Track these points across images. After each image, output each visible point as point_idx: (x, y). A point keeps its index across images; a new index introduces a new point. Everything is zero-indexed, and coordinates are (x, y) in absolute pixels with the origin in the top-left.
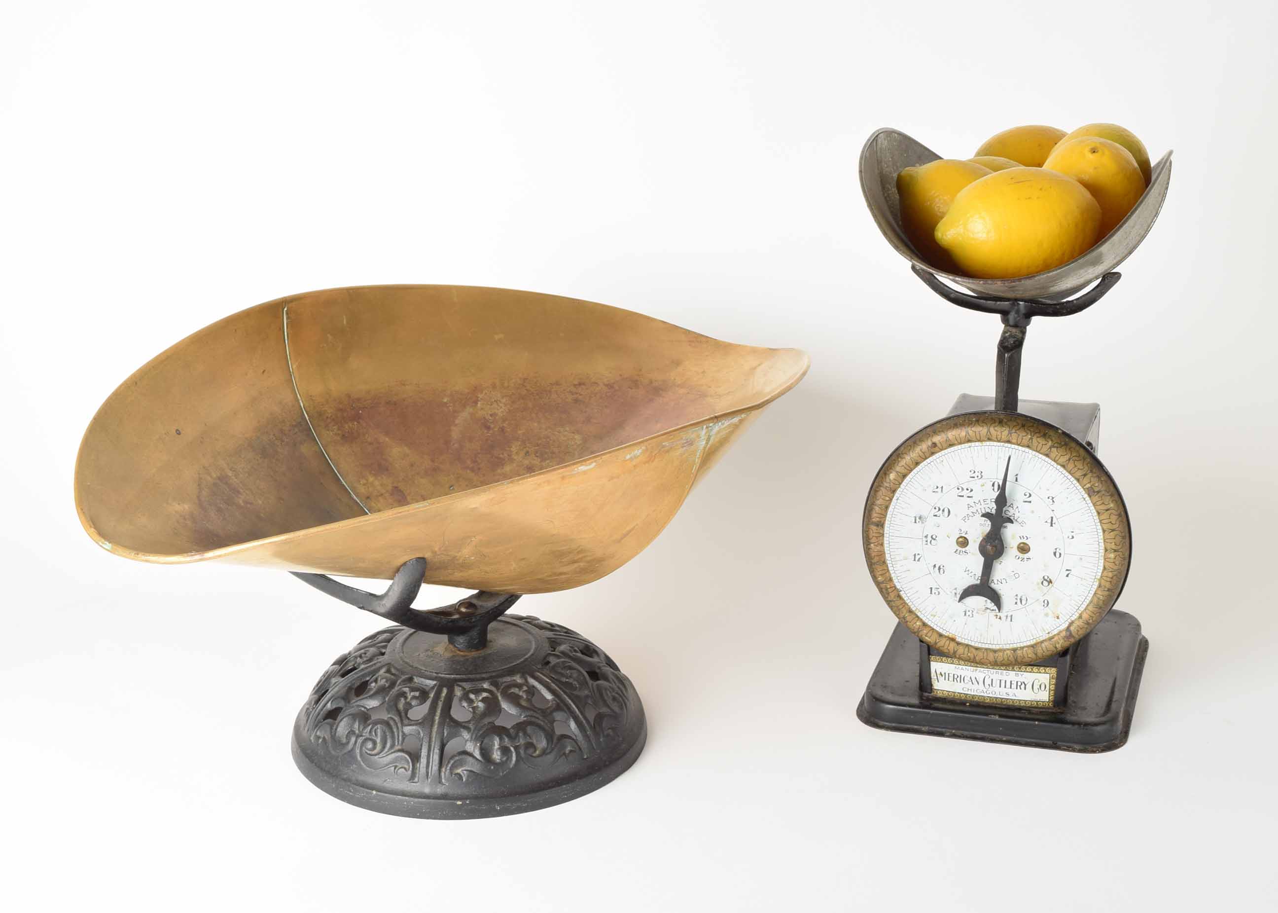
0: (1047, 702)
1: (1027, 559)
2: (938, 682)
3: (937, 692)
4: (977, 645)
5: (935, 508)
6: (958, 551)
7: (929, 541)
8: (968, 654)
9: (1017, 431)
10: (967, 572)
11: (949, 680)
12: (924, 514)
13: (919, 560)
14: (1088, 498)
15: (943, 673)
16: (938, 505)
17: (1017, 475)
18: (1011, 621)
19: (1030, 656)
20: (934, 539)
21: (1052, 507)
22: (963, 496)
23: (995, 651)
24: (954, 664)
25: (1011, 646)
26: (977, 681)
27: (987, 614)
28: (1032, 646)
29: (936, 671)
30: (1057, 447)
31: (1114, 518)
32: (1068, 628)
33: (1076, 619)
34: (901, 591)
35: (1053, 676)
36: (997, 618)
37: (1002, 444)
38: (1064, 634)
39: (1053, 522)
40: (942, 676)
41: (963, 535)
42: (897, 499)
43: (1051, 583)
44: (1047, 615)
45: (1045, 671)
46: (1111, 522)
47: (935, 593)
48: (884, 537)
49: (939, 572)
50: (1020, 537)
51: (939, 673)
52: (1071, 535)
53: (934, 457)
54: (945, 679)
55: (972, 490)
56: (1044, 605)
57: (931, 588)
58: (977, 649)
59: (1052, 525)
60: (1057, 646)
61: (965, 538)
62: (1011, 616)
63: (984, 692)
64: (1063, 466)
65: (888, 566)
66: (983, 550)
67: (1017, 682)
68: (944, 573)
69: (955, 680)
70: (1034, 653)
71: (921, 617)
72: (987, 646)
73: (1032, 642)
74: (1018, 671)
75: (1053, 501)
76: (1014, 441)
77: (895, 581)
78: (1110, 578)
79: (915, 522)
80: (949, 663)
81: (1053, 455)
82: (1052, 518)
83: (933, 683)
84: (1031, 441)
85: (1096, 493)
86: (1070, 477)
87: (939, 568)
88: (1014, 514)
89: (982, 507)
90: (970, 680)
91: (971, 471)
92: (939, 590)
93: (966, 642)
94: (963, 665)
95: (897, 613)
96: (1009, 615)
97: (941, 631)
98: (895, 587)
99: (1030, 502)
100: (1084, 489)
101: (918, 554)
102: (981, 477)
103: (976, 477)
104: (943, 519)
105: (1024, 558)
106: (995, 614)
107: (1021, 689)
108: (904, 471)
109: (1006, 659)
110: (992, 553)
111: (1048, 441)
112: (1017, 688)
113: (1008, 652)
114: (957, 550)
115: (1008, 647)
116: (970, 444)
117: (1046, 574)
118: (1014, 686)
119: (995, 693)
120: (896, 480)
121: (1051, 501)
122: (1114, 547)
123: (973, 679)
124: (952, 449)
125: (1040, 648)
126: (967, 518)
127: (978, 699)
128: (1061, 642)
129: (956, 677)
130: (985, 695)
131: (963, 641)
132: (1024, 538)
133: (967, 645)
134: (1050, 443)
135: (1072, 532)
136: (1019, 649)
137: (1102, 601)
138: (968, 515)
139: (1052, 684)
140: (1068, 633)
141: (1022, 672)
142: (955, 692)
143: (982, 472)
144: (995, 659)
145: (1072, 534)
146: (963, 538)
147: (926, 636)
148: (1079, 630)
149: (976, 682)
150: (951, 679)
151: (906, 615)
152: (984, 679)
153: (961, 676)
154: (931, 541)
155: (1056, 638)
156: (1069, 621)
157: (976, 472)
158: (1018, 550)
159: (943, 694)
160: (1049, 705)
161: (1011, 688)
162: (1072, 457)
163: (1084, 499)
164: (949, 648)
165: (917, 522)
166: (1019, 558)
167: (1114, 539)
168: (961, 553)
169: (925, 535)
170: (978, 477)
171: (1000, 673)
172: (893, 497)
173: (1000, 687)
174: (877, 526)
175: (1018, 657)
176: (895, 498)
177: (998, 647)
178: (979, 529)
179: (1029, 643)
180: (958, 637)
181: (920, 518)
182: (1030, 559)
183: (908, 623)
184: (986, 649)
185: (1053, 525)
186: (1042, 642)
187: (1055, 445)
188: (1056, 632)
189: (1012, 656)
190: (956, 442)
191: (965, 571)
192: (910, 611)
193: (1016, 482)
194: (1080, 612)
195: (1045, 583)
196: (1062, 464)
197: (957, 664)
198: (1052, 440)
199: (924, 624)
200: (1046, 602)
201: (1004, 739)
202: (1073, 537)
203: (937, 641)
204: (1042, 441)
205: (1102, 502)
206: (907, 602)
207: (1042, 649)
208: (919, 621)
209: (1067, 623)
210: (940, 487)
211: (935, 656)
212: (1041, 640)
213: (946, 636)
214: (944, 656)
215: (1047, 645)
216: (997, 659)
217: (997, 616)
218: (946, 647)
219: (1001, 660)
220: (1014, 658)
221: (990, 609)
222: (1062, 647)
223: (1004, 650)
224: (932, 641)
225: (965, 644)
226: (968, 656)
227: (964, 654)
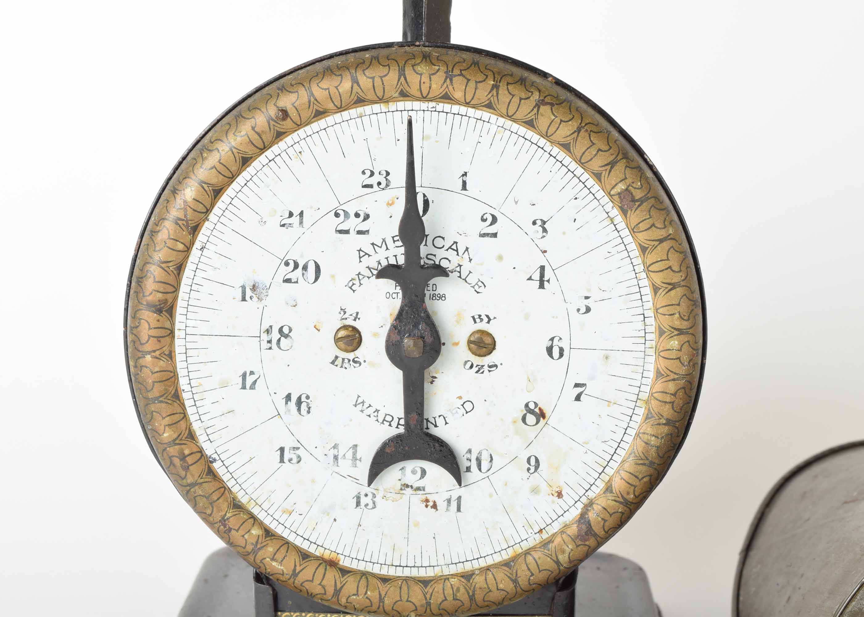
1: (490, 367)
4: (384, 571)
5: (287, 264)
6: (339, 361)
7: (274, 341)
8: (366, 593)
10: (360, 407)
12: (263, 278)
13: (253, 386)
14: (619, 220)
16: (291, 257)
17: (465, 174)
18: (459, 510)
19: (501, 586)
20: (286, 336)
21: (543, 243)
22: (347, 232)
23: (425, 582)
25: (460, 568)
27: (405, 498)
28: (507, 564)
30: (552, 105)
31: (674, 261)
32: (583, 515)
33: (599, 495)
34: (215, 460)
36: (427, 506)
37: (432, 104)
38: (574, 530)
39: (546, 278)
41: (350, 322)
42: (202, 249)
44: (535, 490)
46: (670, 267)
47: (290, 460)
48: (173, 337)
49: (299, 410)
50: (473, 317)
52: (583, 305)
53: (282, 145)
55: (367, 217)
56: (529, 469)
57: (282, 450)
58: (385, 580)
59: (542, 286)
60: (561, 557)
61: (355, 329)
62: (459, 498)
64: (566, 147)
65: (183, 404)
66: (395, 351)
68: (309, 412)
70: (511, 580)
71: (261, 516)
72: (407, 572)
73: (505, 556)
75: (545, 230)
76: (458, 95)
77: (202, 439)
78: (672, 394)
79: (244, 299)
81: (543, 123)
82: (542, 268)
84: (494, 92)
85: (637, 204)
86: (580, 171)
87: (299, 402)
88: (460, 266)
89: (390, 254)
91: (363, 173)
92: (298, 452)
93: (362, 567)
95: (209, 512)
96: (454, 497)
97: (305, 546)
98: (201, 451)
99: (495, 235)
100: (611, 196)
101: (252, 373)
102: (387, 185)
103: (375, 186)
104: (304, 288)
105: (483, 366)
106: (424, 497)
108: (216, 179)
109: (450, 598)
110: (416, 354)
111: (532, 92)
113: (454, 581)
114: (337, 357)
115: (453, 570)
116: (360, 110)
117: (531, 398)
120: (198, 201)
121: (541, 229)
122: (678, 323)
124: (322, 123)
125: (524, 567)
126: (357, 282)
128: (568, 550)
131: (354, 565)
132: (482, 320)
133: (364, 574)
135: (587, 298)
136: (477, 571)
137: (654, 449)
138: (359, 274)
140: (584, 527)
143: (388, 174)
144: (426, 598)
145: (587, 302)
146: (350, 329)
147: (273, 559)
148: (607, 516)
151: (228, 515)
154: (279, 340)
155: (558, 540)
156: (584, 500)
157: (376, 173)
158: (470, 349)
162: (583, 125)
163: (612, 220)
164: (324, 583)
165: (247, 298)
166: (471, 367)
168: (346, 365)
169: (265, 326)
170: (379, 184)
172: (192, 243)
174: (159, 311)
175: (478, 592)
176: (198, 245)
177: (430, 573)
179: (498, 559)
180: (342, 558)
181: (254, 288)
182: (496, 366)
183: (233, 532)
184: (406, 579)
185: (545, 284)
186: (527, 553)
187: (547, 100)
188: (556, 527)
189: (462, 590)
190: (331, 106)
191: (356, 405)
192: (237, 506)
193: (464, 192)
194: (607, 478)
195: (531, 419)
196: (562, 140)
198: (539, 91)
199: (268, 533)
200: (533, 462)
202: (588, 310)
203: (298, 569)
204: (518, 92)
205: (651, 223)
206: (230, 484)
207: (529, 569)
208: (255, 527)
209: (580, 506)
210: (296, 213)
211: (290, 612)
212: (524, 549)
213: (317, 558)
214: (309, 612)
215: (539, 558)
216: (430, 599)
217: (427, 501)
218: (318, 582)
219: (440, 600)
220: (468, 593)
221: (412, 487)
222: (570, 561)
223: (446, 578)
224: (285, 571)
225: (359, 571)
226: (367, 598)
227: (357, 594)
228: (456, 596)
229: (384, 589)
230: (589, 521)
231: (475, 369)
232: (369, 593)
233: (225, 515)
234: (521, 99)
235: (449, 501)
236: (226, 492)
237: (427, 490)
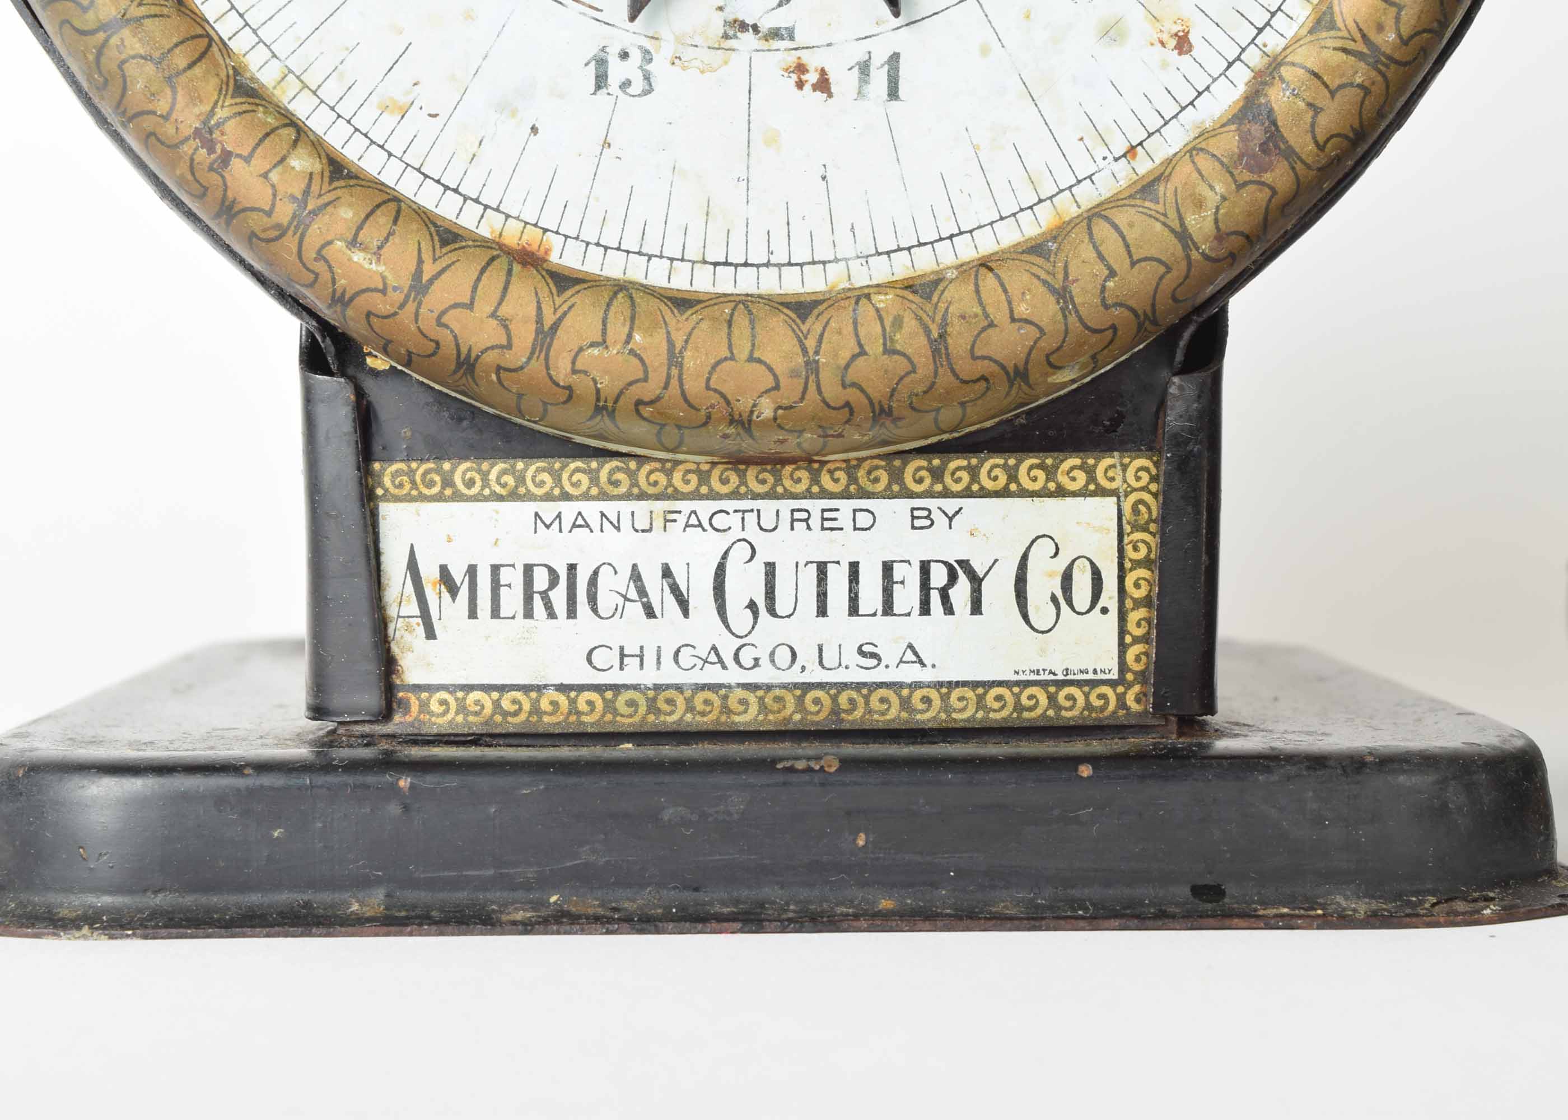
0: (1112, 684)
2: (430, 634)
3: (424, 706)
4: (681, 279)
8: (630, 336)
11: (495, 613)
15: (458, 574)
18: (893, 93)
19: (1022, 309)
23: (800, 307)
24: (530, 497)
25: (901, 267)
26: (675, 589)
27: (738, 62)
28: (1036, 249)
29: (413, 566)
32: (1252, 100)
33: (1296, 40)
35: (1135, 511)
36: (800, 85)
38: (1229, 143)
40: (453, 590)
44: (1112, 33)
45: (1092, 478)
51: (437, 575)
54: (473, 614)
60: (1192, 220)
62: (894, 59)
63: (721, 661)
67: (925, 568)
69: (538, 602)
70: (1053, 290)
71: (318, 122)
72: (747, 283)
73: (1031, 226)
74: (929, 494)
80: (501, 498)
83: (395, 649)
90: (633, 594)
93: (614, 268)
94: (586, 497)
95: (162, 107)
96: (879, 57)
97: (448, 208)
106: (791, 59)
107: (949, 610)
109: (874, 348)
112: (925, 609)
113: (884, 301)
115: (881, 271)
118: (907, 597)
119: (794, 655)
123: (653, 583)
125: (1088, 253)
127: (690, 708)
128: (1212, 199)
129: (541, 580)
130: (731, 679)
131: (592, 264)
133: (622, 289)
139: (1137, 564)
140: (1257, 131)
141: (946, 494)
142: (540, 688)
144: (804, 351)
147: (353, 243)
148: (1323, 99)
149: (670, 600)
150: (512, 600)
152: (721, 570)
153: (572, 568)
155: (1185, 170)
156: (1254, 57)
159: (462, 708)
160: (1121, 699)
161: (888, 609)
164: (504, 311)
171: (815, 521)
173: (822, 611)
175: (955, 328)
177: (817, 284)
179: (1009, 236)
180: (555, 242)
183: (236, 163)
184: (745, 302)
186: (1096, 214)
188: (1175, 139)
192: (246, 90)
197: (548, 497)
199: (339, 169)
201: (886, 904)
203: (429, 270)
206: (224, 30)
207: (1101, 257)
208: (301, 150)
209: (1241, 75)
211: (408, 459)
212: (1086, 205)
213: (484, 244)
214: (466, 458)
215: (1131, 225)
216: (817, 353)
217: (801, 68)
218: (489, 309)
219: (845, 355)
220: (927, 332)
221: (755, 28)
222: (1220, 237)
223: (861, 296)
224: (392, 281)
225: (608, 279)
226: (632, 352)
227: (603, 343)
228: (892, 340)
229: (680, 324)
230: (1271, 111)
232: (637, 337)
233: (212, 112)
235: (864, 68)
236: (215, 49)
237: (800, 39)
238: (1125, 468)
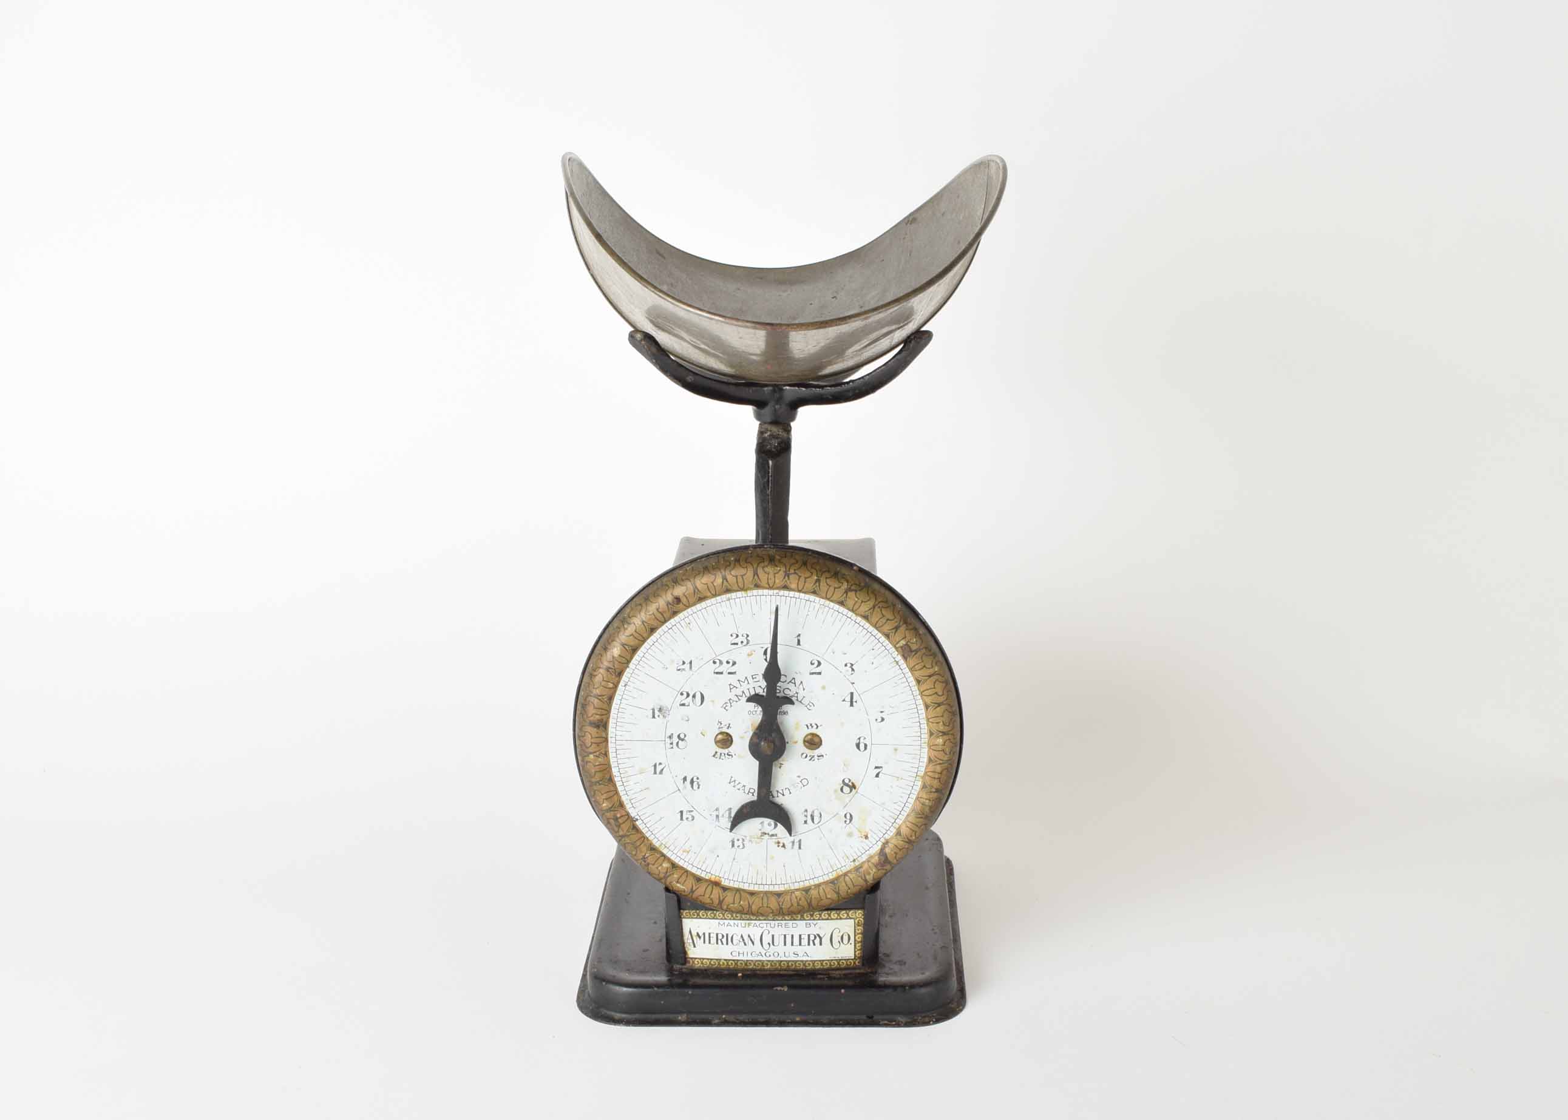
0: (852, 959)
1: (819, 756)
2: (695, 946)
3: (693, 962)
4: (751, 888)
5: (682, 694)
6: (718, 755)
7: (675, 744)
8: (740, 902)
9: (796, 571)
10: (732, 784)
11: (710, 943)
12: (666, 703)
13: (661, 772)
14: (902, 662)
15: (701, 934)
16: (686, 689)
17: (799, 635)
18: (800, 848)
19: (829, 896)
20: (683, 740)
21: (852, 678)
22: (722, 673)
23: (779, 895)
24: (717, 919)
25: (801, 885)
26: (751, 940)
27: (764, 841)
28: (832, 882)
29: (690, 932)
30: (856, 591)
31: (939, 688)
32: (882, 850)
33: (892, 837)
34: (637, 820)
35: (858, 922)
36: (778, 846)
37: (776, 591)
38: (876, 859)
39: (854, 700)
40: (700, 937)
41: (725, 730)
42: (625, 685)
43: (855, 788)
44: (850, 835)
45: (848, 915)
46: (936, 693)
47: (687, 819)
48: (608, 742)
49: (692, 787)
50: (807, 726)
51: (696, 934)
52: (879, 716)
53: (677, 618)
54: (704, 942)
55: (734, 663)
56: (846, 821)
57: (681, 812)
58: (752, 893)
59: (852, 705)
60: (867, 877)
61: (728, 734)
62: (800, 841)
63: (762, 955)
64: (866, 618)
65: (615, 785)
66: (755, 749)
67: (809, 936)
68: (699, 788)
69: (719, 941)
70: (836, 892)
71: (669, 854)
72: (766, 888)
73: (831, 877)
74: (810, 920)
75: (853, 670)
76: (793, 586)
77: (628, 806)
78: (939, 773)
79: (654, 717)
80: (710, 919)
81: (850, 603)
82: (852, 694)
83: (687, 949)
84: (817, 584)
85: (913, 653)
86: (875, 632)
87: (692, 782)
88: (797, 693)
89: (751, 686)
90: (741, 940)
91: (732, 635)
92: (692, 813)
93: (737, 885)
94: (730, 919)
95: (634, 853)
96: (797, 841)
97: (698, 873)
98: (628, 814)
99: (820, 673)
100: (896, 648)
101: (660, 764)
102: (748, 643)
103: (740, 643)
104: (693, 709)
105: (813, 756)
106: (777, 841)
107: (814, 944)
108: (632, 642)
109: (794, 904)
110: (769, 753)
111: (842, 583)
112: (809, 944)
113: (797, 893)
114: (716, 752)
115: (797, 886)
116: (728, 595)
117: (846, 776)
118: (805, 941)
119: (778, 954)
120: (622, 657)
121: (850, 669)
122: (941, 728)
123: (746, 938)
124: (703, 604)
125: (844, 884)
126: (729, 705)
127: (755, 965)
128: (872, 873)
129: (720, 937)
130: (764, 958)
131: (731, 885)
132: (812, 727)
133: (738, 890)
134: (845, 586)
135: (882, 712)
136: (813, 887)
137: (928, 808)
138: (730, 699)
139: (858, 934)
140: (883, 858)
141: (814, 920)
142: (720, 960)
143: (748, 636)
144: (779, 905)
145: (882, 715)
146: (725, 735)
147: (677, 882)
148: (898, 851)
149: (750, 942)
150: (713, 940)
151: (647, 855)
152: (762, 935)
153: (727, 935)
154: (678, 743)
155: (865, 867)
156: (883, 840)
157: (740, 635)
158: (805, 745)
159: (702, 963)
160: (854, 963)
161: (800, 944)
162: (877, 603)
163: (897, 663)
164: (712, 896)
165: (656, 716)
166: (806, 757)
167: (942, 716)
168: (723, 757)
169: (668, 734)
170: (742, 642)
171: (783, 926)
172: (619, 682)
173: (785, 944)
174: (598, 727)
175: (813, 900)
176: (622, 683)
177: (782, 888)
178: (748, 718)
179: (826, 878)
180: (723, 880)
181: (660, 710)
182: (823, 756)
183: (651, 866)
184: (766, 893)
185: (854, 703)
186: (845, 874)
187: (852, 588)
188: (864, 858)
189: (803, 899)
190: (709, 594)
191: (730, 783)
192: (653, 849)
193: (799, 646)
194: (897, 826)
195: (846, 789)
196: (863, 614)
197: (722, 919)
198: (848, 582)
199: (674, 866)
200: (848, 816)
201: (798, 1019)
202: (883, 719)
203: (694, 888)
204: (833, 583)
205: (923, 665)
206: (647, 835)
207: (847, 885)
208: (666, 862)
209: (880, 844)
210: (687, 662)
211: (689, 910)
212: (844, 871)
213: (706, 880)
214: (702, 910)
215: (854, 878)
216: (782, 905)
217: (779, 843)
218: (708, 896)
219: (788, 906)
220: (807, 901)
221: (768, 834)
222: (874, 879)
223: (792, 892)
224: (686, 889)
225: (735, 888)
226: (741, 906)
227: (734, 903)
228: (799, 903)
229: (751, 899)
230: (886, 854)
231: (809, 758)
232: (741, 903)
233: (645, 855)
234: (835, 588)
235: (793, 842)
236: (645, 840)
237: (779, 836)
238: (856, 913)
